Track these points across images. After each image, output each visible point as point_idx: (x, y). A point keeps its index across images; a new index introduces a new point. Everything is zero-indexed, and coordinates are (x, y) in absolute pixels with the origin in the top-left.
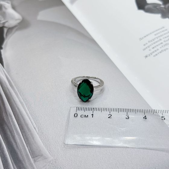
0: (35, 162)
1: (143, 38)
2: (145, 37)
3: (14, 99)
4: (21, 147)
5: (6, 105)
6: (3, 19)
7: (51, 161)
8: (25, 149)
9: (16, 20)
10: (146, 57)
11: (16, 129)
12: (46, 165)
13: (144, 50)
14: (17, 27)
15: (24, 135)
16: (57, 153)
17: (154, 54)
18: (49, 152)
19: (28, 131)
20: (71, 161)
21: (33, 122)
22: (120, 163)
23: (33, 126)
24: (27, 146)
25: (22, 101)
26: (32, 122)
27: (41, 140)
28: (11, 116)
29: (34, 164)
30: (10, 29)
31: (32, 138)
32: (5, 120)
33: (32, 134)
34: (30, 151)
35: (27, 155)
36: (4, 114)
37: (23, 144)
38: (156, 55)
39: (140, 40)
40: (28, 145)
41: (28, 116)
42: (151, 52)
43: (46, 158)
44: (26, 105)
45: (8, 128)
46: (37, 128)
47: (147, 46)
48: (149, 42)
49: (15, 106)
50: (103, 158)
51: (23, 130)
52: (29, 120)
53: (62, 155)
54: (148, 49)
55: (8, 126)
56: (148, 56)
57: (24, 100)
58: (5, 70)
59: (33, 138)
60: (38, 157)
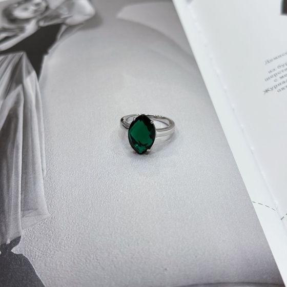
0: (23, 217)
1: (271, 60)
2: (276, 58)
3: (33, 127)
4: (13, 193)
5: (18, 133)
6: (66, 13)
7: (45, 219)
8: (17, 197)
9: (86, 15)
10: (267, 91)
11: (17, 168)
12: (35, 224)
13: (267, 79)
14: (82, 26)
15: (24, 177)
16: (58, 210)
17: (280, 87)
18: (48, 207)
19: (31, 173)
20: (73, 224)
21: (44, 161)
22: (144, 239)
23: (42, 168)
24: (21, 194)
25: (43, 130)
26: (42, 162)
27: (45, 187)
28: (18, 149)
29: (20, 220)
30: (71, 28)
31: (33, 183)
32: (8, 153)
33: (35, 178)
34: (23, 201)
35: (17, 205)
36: (10, 145)
37: (18, 190)
38: (283, 89)
39: (266, 63)
40: (23, 192)
41: (41, 152)
42: (276, 83)
43: (40, 215)
44: (46, 136)
45: (7, 165)
46: (45, 171)
47: (273, 73)
48: (279, 67)
49: (30, 135)
50: (121, 228)
51: (26, 170)
52: (40, 158)
53: (64, 214)
54: (274, 78)
55: (7, 163)
56: (269, 89)
57: (45, 129)
58: (39, 85)
59: (35, 184)
60: (30, 211)
